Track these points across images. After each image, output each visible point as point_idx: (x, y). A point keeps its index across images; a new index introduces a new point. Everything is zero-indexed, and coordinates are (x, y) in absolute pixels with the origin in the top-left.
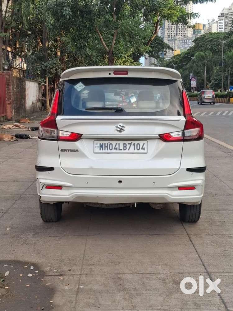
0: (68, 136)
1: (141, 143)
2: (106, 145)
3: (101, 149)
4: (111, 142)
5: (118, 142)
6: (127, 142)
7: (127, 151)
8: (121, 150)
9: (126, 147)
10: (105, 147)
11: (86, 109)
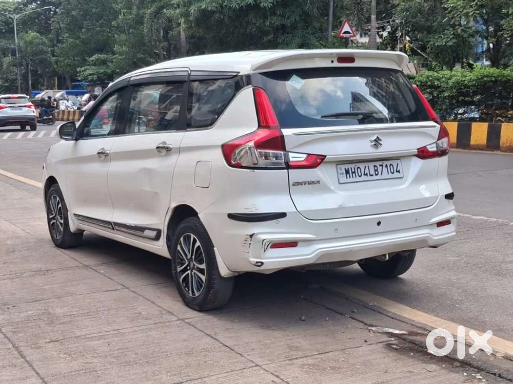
0: (303, 159)
1: (394, 163)
2: (353, 171)
3: (348, 176)
4: (358, 165)
5: (367, 164)
6: (377, 164)
7: (379, 177)
8: (372, 175)
9: (377, 170)
10: (352, 173)
11: (322, 117)
